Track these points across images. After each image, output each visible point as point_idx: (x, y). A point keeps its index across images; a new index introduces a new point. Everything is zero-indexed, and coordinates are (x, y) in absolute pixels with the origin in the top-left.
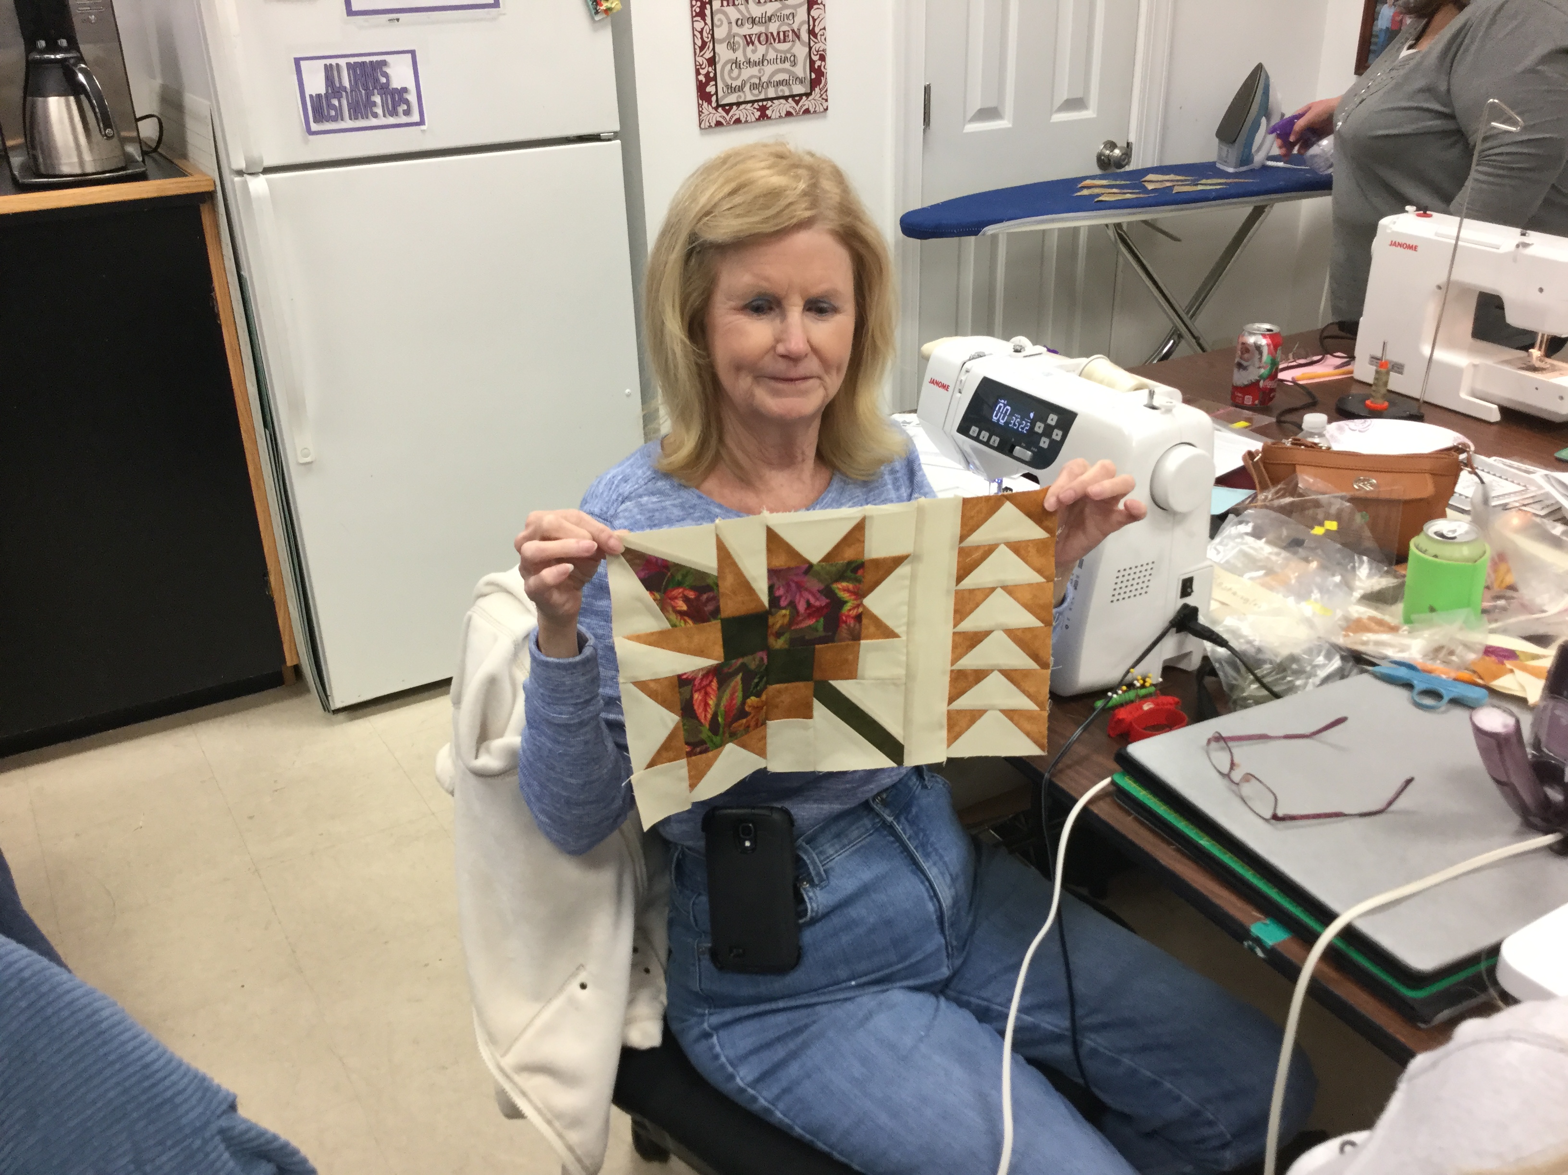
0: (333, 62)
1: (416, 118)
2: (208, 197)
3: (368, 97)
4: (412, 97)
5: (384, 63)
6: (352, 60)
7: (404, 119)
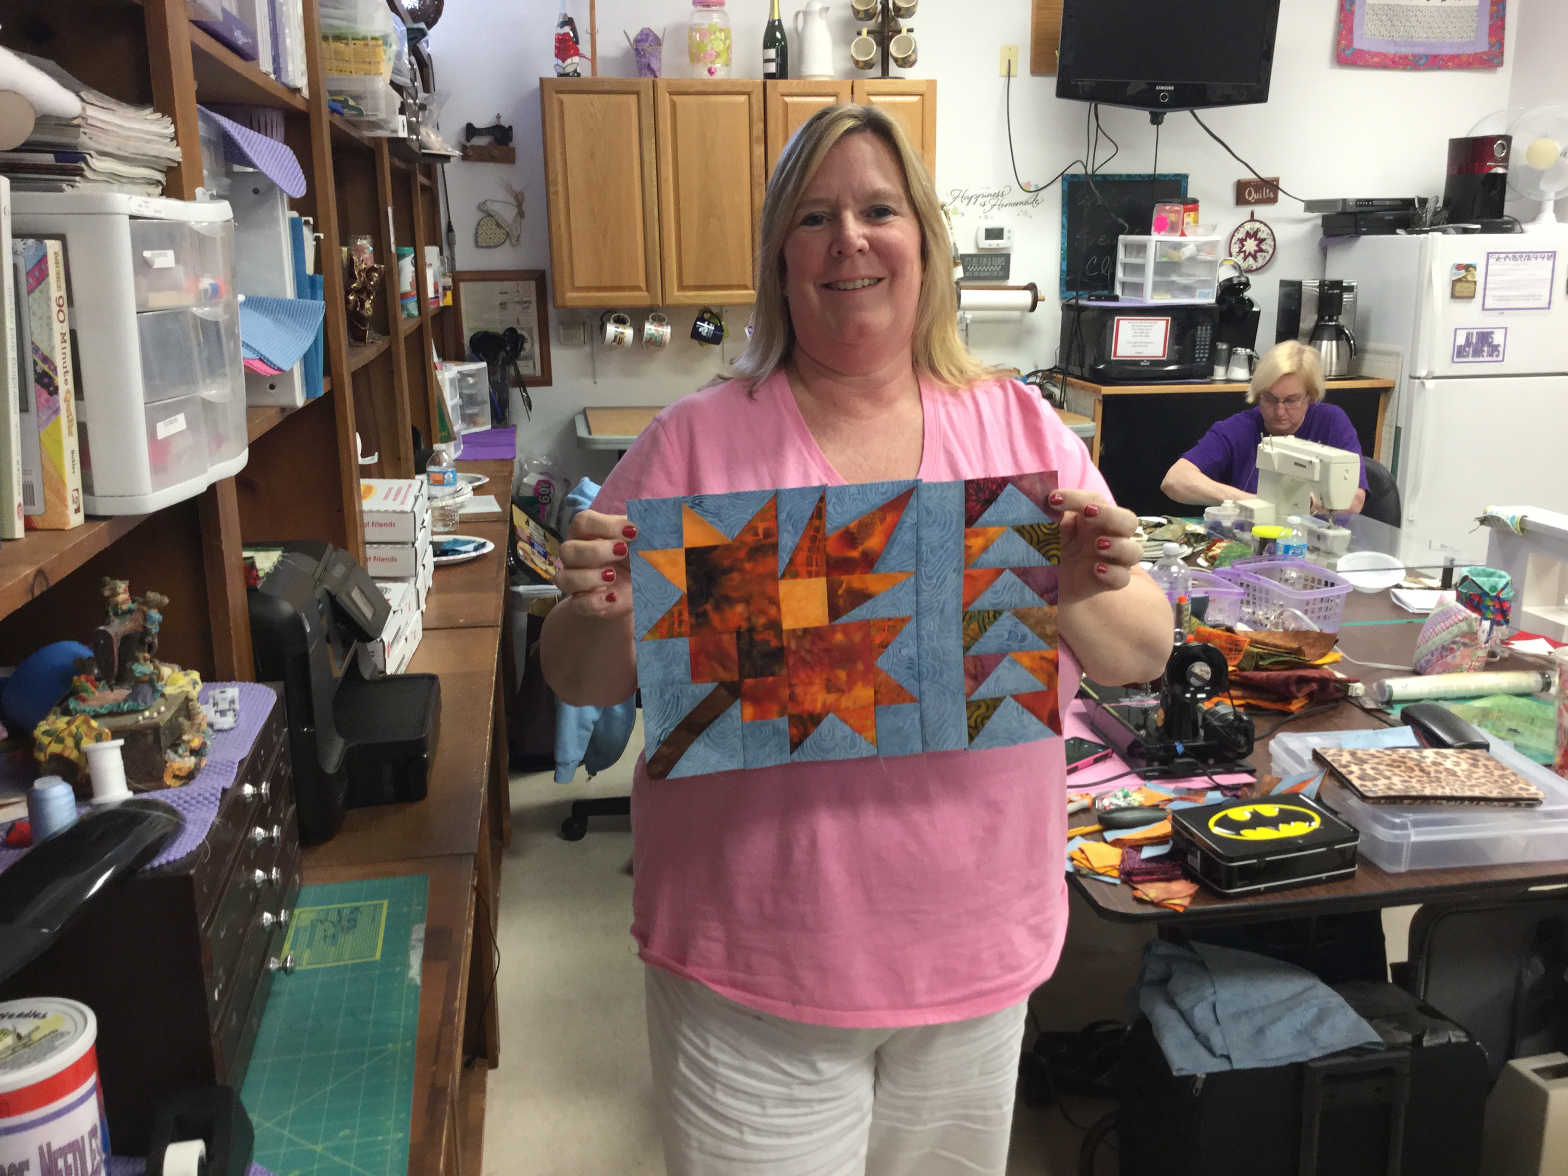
0: (1471, 331)
1: (1500, 358)
2: (1388, 390)
3: (1482, 347)
4: (1501, 349)
5: (1492, 333)
6: (1479, 330)
7: (1495, 359)
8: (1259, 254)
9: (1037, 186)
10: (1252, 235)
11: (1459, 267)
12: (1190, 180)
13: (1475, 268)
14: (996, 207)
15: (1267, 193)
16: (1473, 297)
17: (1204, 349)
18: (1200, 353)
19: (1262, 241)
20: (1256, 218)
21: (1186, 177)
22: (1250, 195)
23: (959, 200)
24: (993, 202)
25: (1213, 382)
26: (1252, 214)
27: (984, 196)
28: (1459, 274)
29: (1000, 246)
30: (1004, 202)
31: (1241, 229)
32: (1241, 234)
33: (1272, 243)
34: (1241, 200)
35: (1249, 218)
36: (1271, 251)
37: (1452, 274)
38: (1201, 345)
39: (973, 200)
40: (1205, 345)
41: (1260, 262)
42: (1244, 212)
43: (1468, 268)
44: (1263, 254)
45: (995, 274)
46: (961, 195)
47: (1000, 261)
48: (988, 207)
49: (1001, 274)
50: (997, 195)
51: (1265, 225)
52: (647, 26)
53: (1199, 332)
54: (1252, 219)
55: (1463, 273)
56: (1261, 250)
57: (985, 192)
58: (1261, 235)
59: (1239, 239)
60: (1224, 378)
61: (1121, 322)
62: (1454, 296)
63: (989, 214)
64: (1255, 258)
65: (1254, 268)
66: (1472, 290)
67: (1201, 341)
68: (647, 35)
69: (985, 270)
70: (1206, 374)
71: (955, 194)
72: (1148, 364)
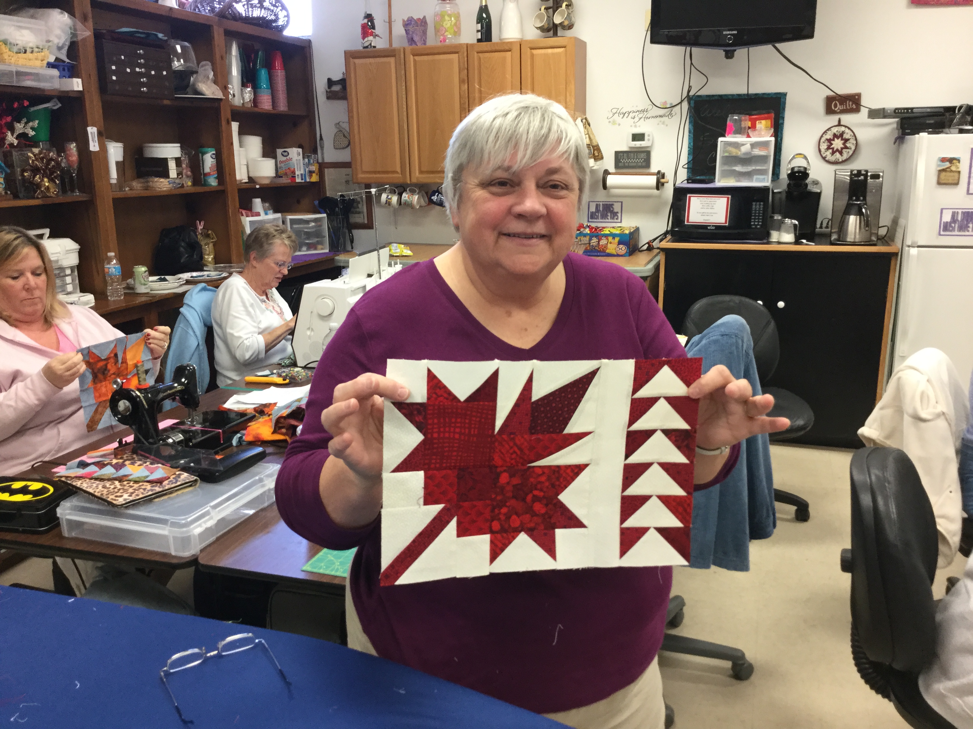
0: (956, 210)
2: (896, 254)
3: (967, 224)
6: (964, 211)
8: (844, 150)
9: (671, 104)
10: (840, 136)
11: (943, 160)
12: (788, 97)
13: (959, 161)
14: (643, 119)
15: (850, 105)
16: (957, 184)
17: (759, 219)
18: (754, 222)
19: (846, 140)
20: (842, 123)
21: (785, 95)
22: (836, 106)
23: (616, 115)
24: (640, 116)
25: (769, 243)
26: (839, 121)
27: (634, 112)
28: (944, 166)
29: (643, 146)
30: (648, 116)
31: (829, 132)
32: (829, 136)
33: (855, 142)
34: (829, 111)
35: (837, 123)
36: (853, 148)
37: (939, 166)
38: (755, 216)
39: (626, 115)
40: (759, 216)
41: (845, 156)
42: (833, 119)
43: (951, 160)
44: (848, 150)
45: (640, 164)
46: (618, 112)
47: (643, 155)
48: (637, 119)
49: (644, 164)
50: (643, 111)
51: (849, 128)
52: (411, 16)
53: (754, 206)
54: (839, 125)
55: (947, 164)
56: (846, 148)
57: (635, 109)
58: (846, 136)
59: (827, 139)
60: (777, 241)
61: (692, 198)
62: (939, 183)
63: (638, 124)
64: (841, 153)
65: (840, 160)
66: (957, 178)
67: (755, 213)
68: (411, 21)
69: (632, 161)
70: (765, 237)
71: (614, 111)
72: (714, 228)
